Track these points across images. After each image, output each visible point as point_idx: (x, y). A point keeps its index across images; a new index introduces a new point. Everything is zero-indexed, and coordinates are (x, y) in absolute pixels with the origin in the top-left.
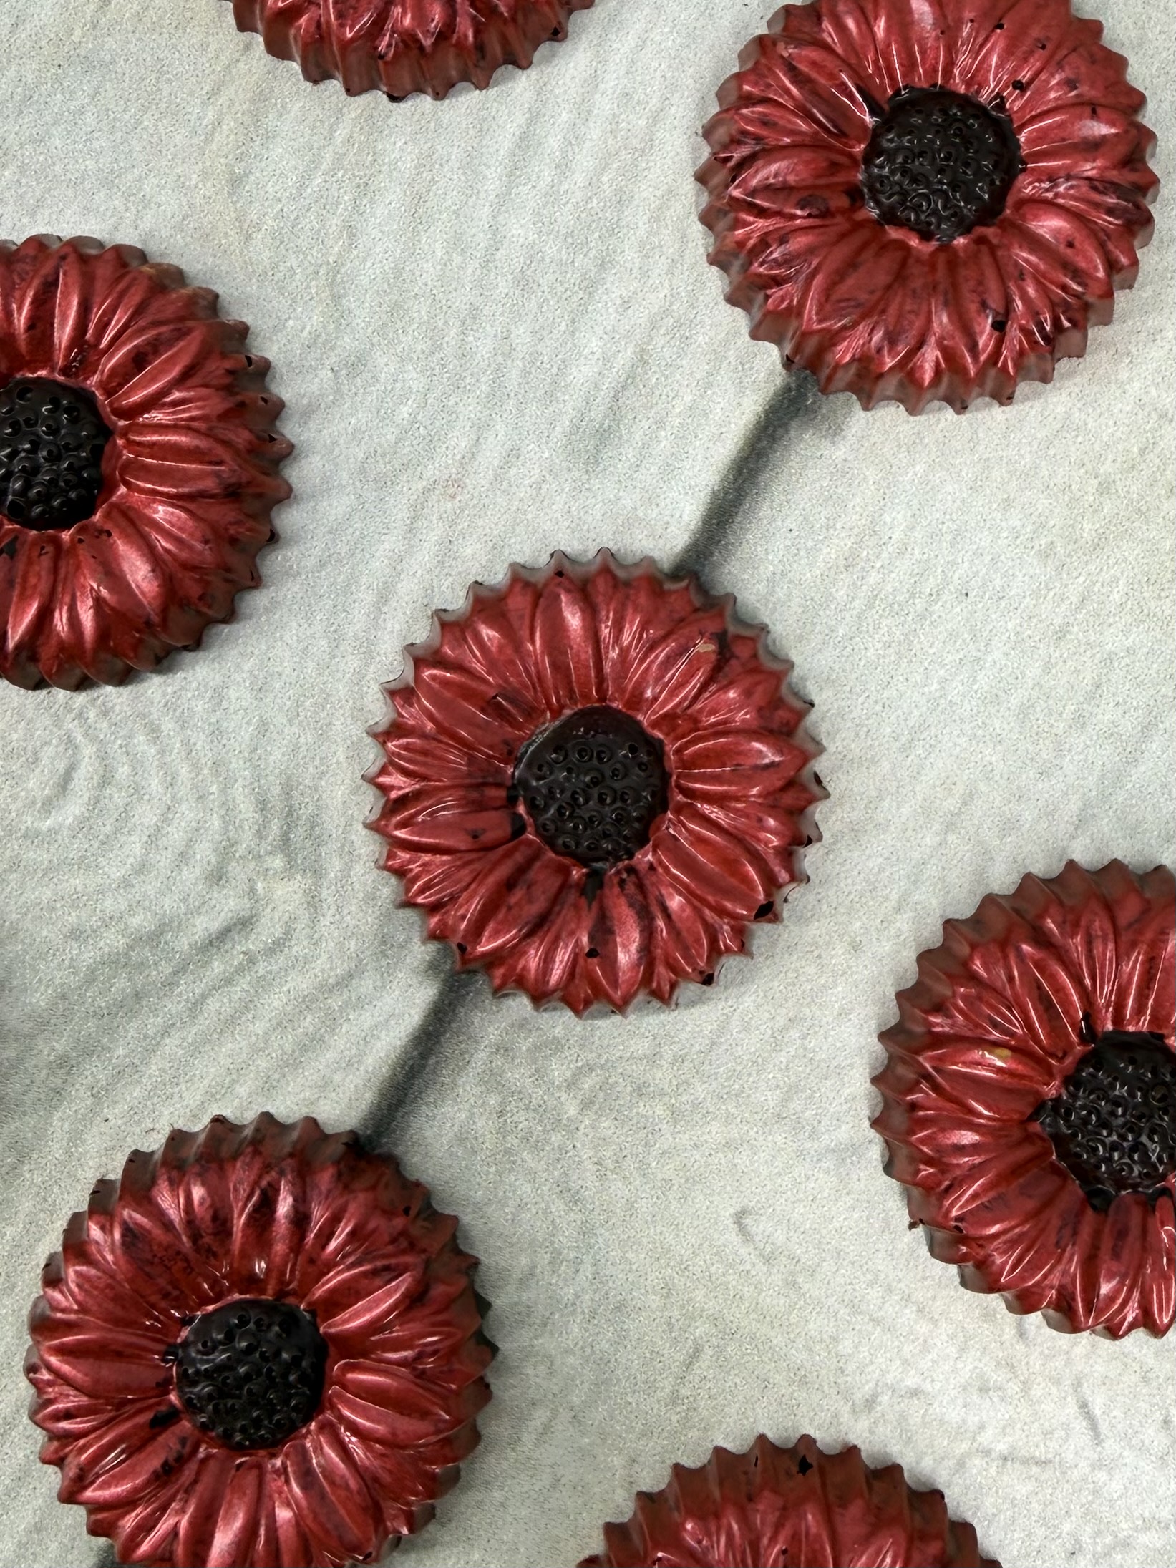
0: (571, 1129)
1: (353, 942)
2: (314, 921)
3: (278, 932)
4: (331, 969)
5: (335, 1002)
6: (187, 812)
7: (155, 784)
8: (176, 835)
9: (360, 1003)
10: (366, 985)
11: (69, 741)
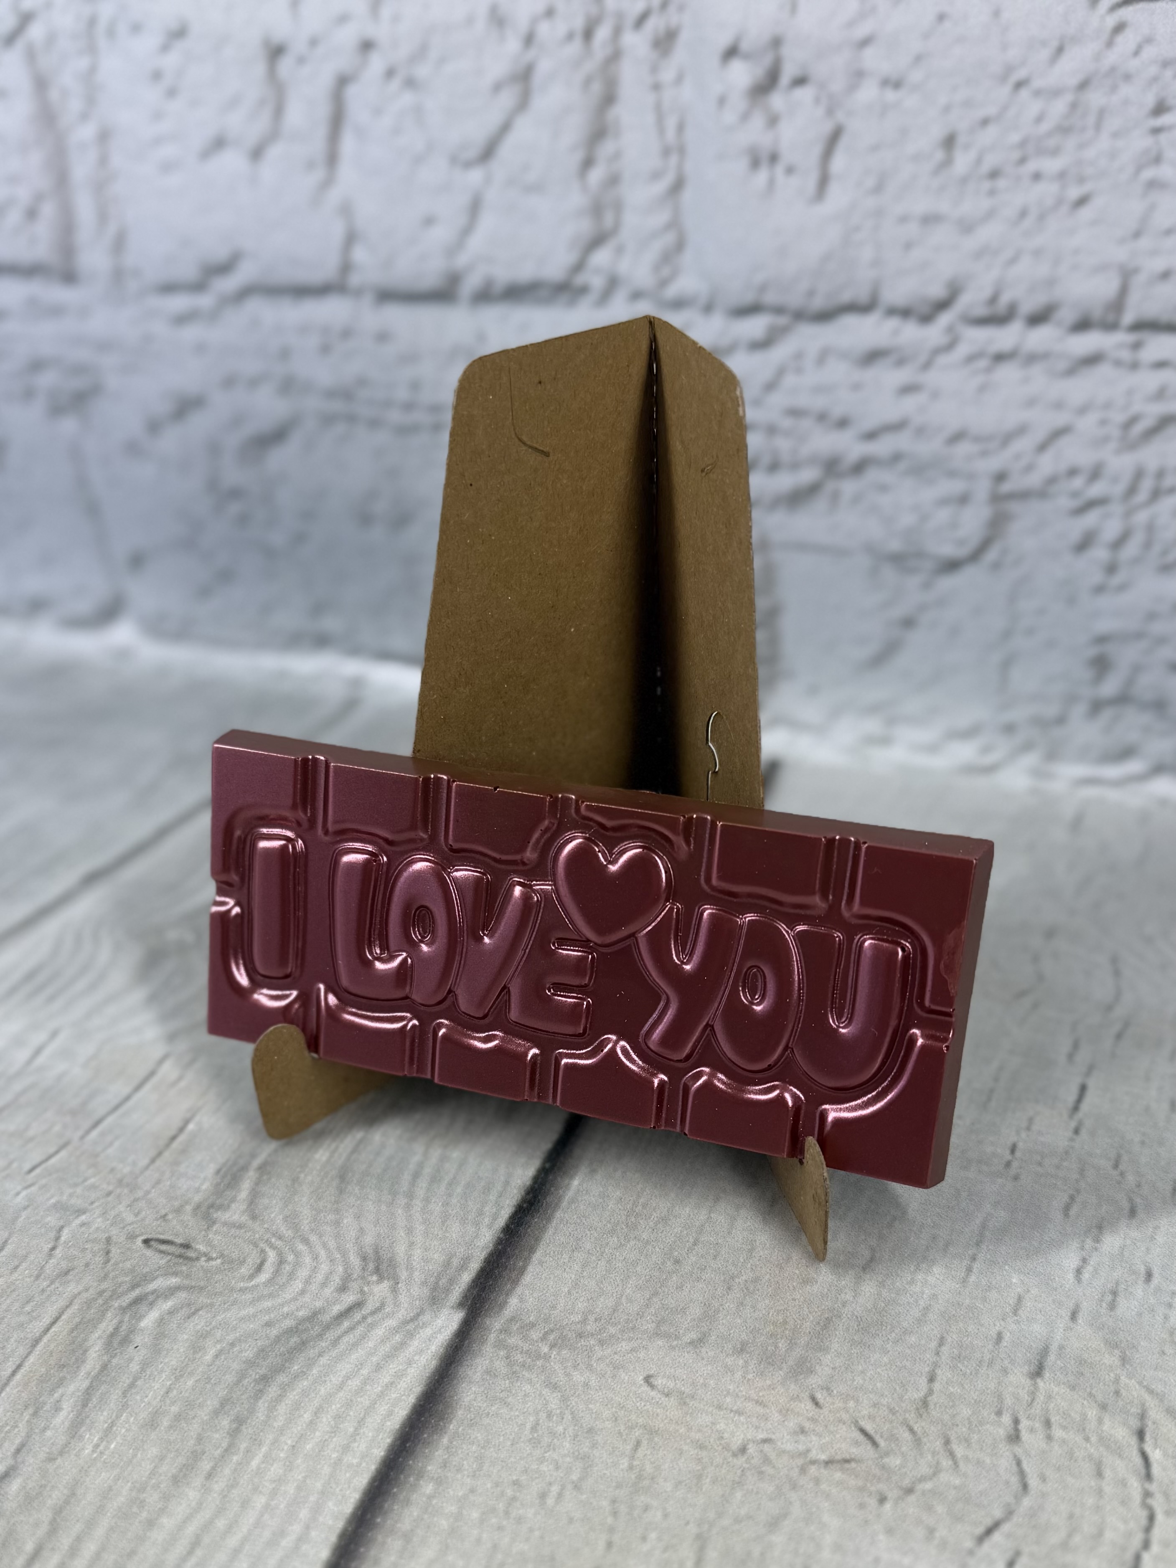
0: (546, 1357)
1: (418, 1302)
2: (395, 1298)
3: (378, 1305)
4: (407, 1314)
5: (410, 1327)
6: (324, 1268)
7: (308, 1260)
8: (320, 1277)
9: (424, 1325)
10: (426, 1317)
11: (263, 1251)
